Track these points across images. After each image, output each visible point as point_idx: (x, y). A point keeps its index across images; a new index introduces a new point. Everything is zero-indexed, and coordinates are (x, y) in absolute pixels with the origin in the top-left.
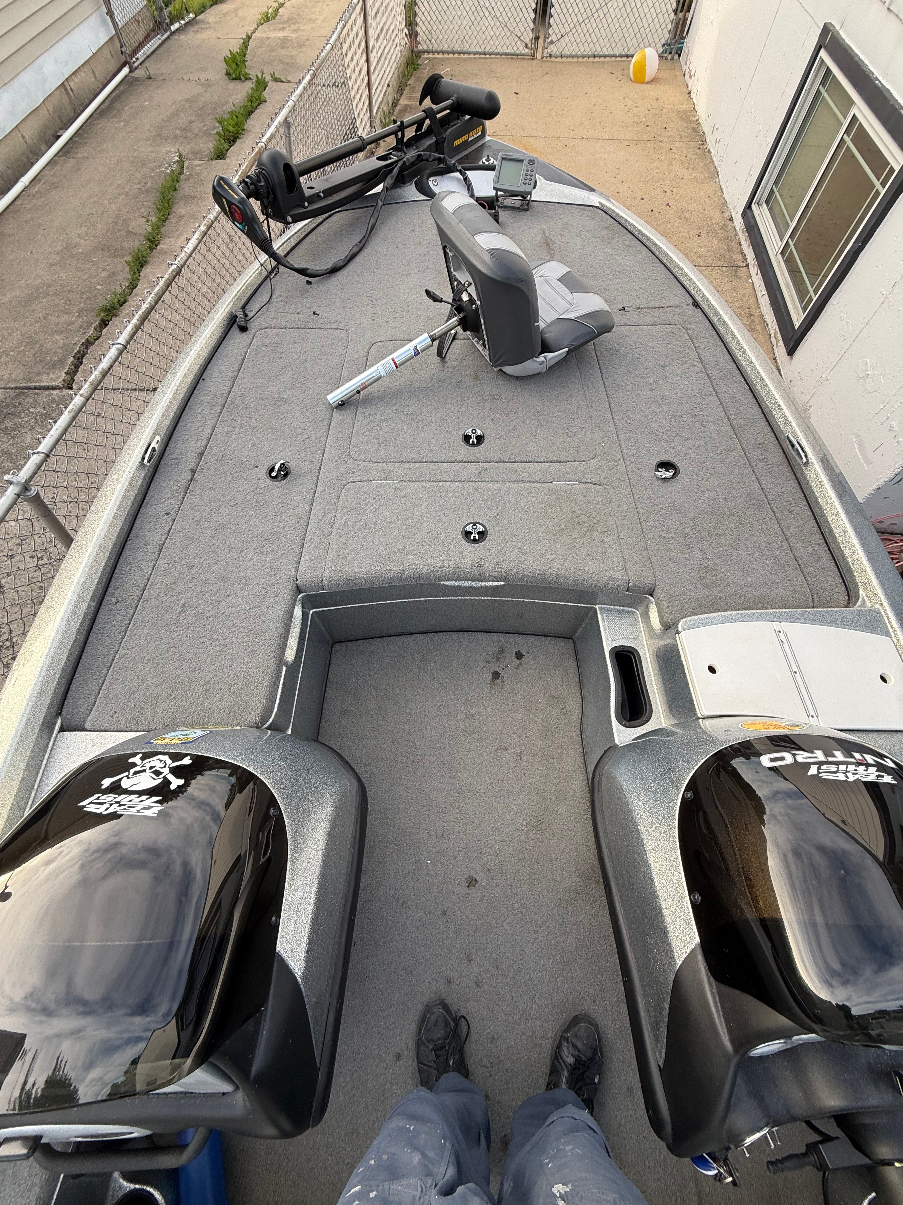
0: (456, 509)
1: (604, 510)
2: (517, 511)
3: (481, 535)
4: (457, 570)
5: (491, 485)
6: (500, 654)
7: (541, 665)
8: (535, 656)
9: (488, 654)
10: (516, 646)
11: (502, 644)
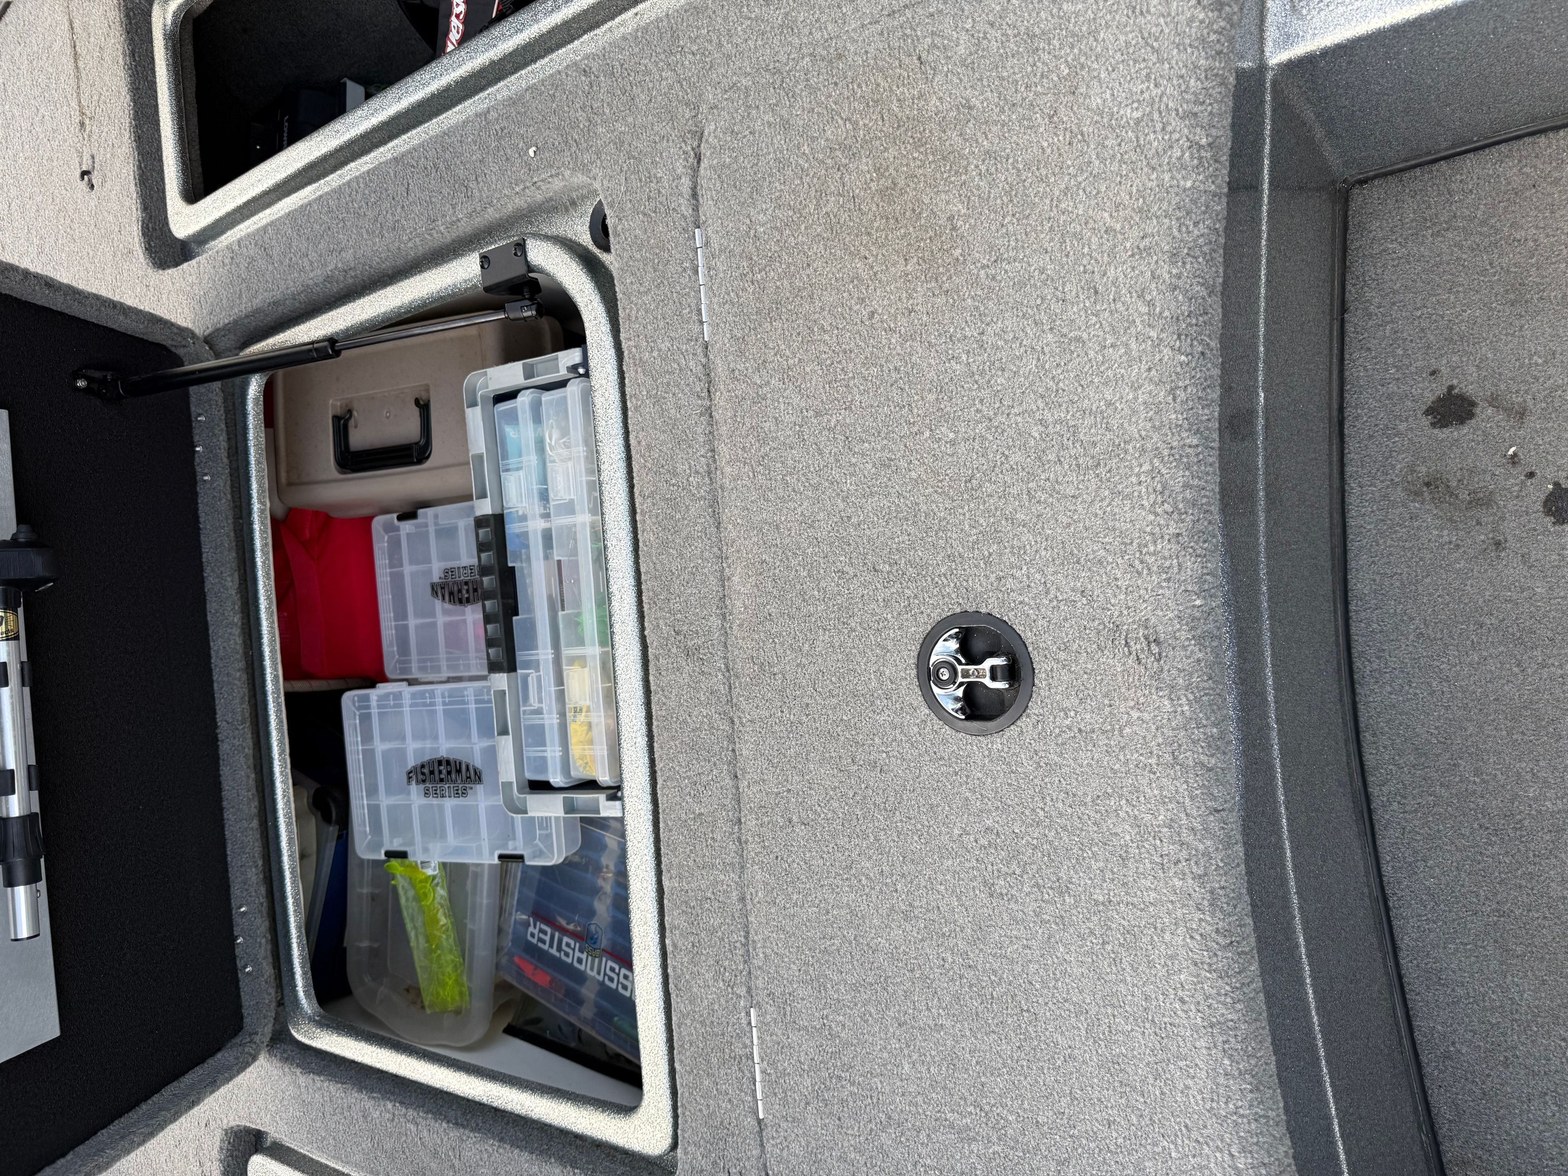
0: (860, 757)
1: (813, 90)
2: (849, 485)
3: (978, 645)
4: (1188, 757)
5: (738, 605)
6: (1452, 494)
7: (1491, 309)
8: (1451, 340)
9: (1458, 546)
10: (1402, 427)
11: (1399, 489)
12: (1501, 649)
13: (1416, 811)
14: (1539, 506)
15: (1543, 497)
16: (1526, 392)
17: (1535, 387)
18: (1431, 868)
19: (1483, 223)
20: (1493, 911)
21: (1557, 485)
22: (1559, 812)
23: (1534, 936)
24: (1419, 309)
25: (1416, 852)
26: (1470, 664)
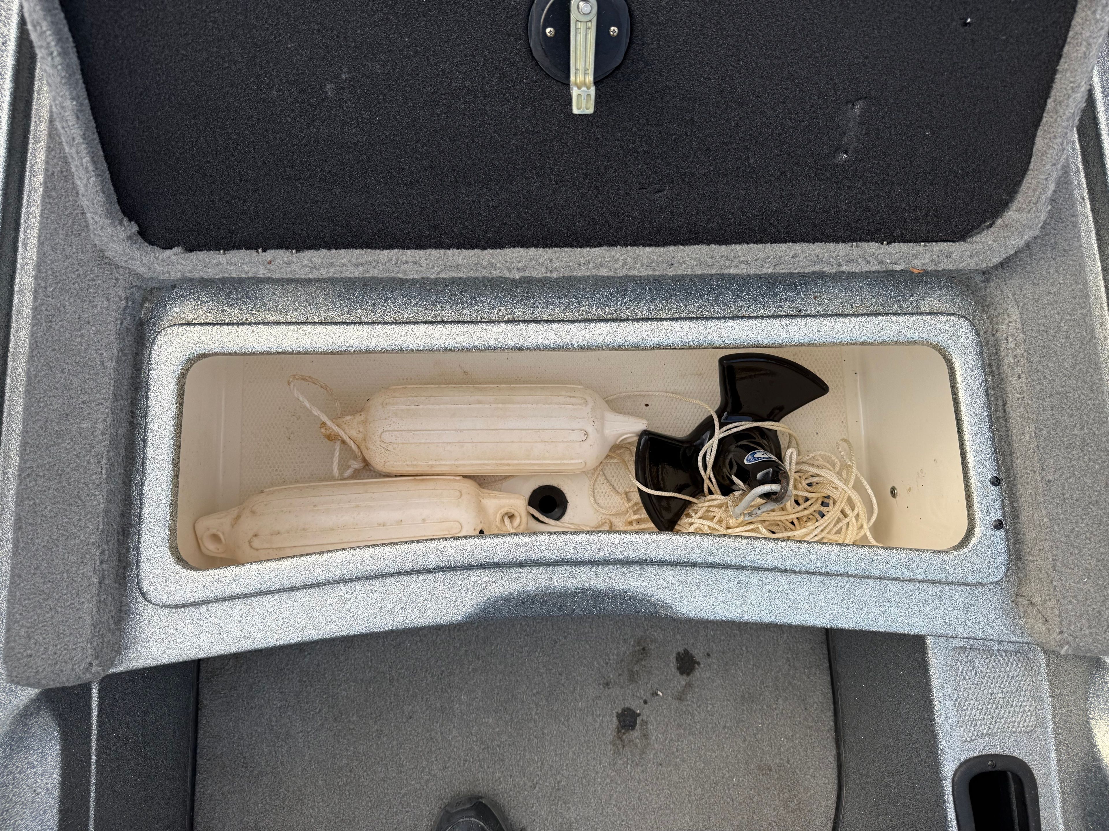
6: (637, 662)
7: (741, 686)
8: (726, 664)
9: (607, 663)
10: (679, 637)
11: (642, 634)
12: (547, 684)
13: (450, 636)
14: (627, 705)
15: (633, 708)
16: (692, 701)
17: (695, 706)
18: (416, 644)
19: (790, 683)
20: (393, 677)
21: (639, 715)
22: (453, 711)
23: (380, 697)
24: (746, 648)
25: (425, 636)
26: (538, 668)
